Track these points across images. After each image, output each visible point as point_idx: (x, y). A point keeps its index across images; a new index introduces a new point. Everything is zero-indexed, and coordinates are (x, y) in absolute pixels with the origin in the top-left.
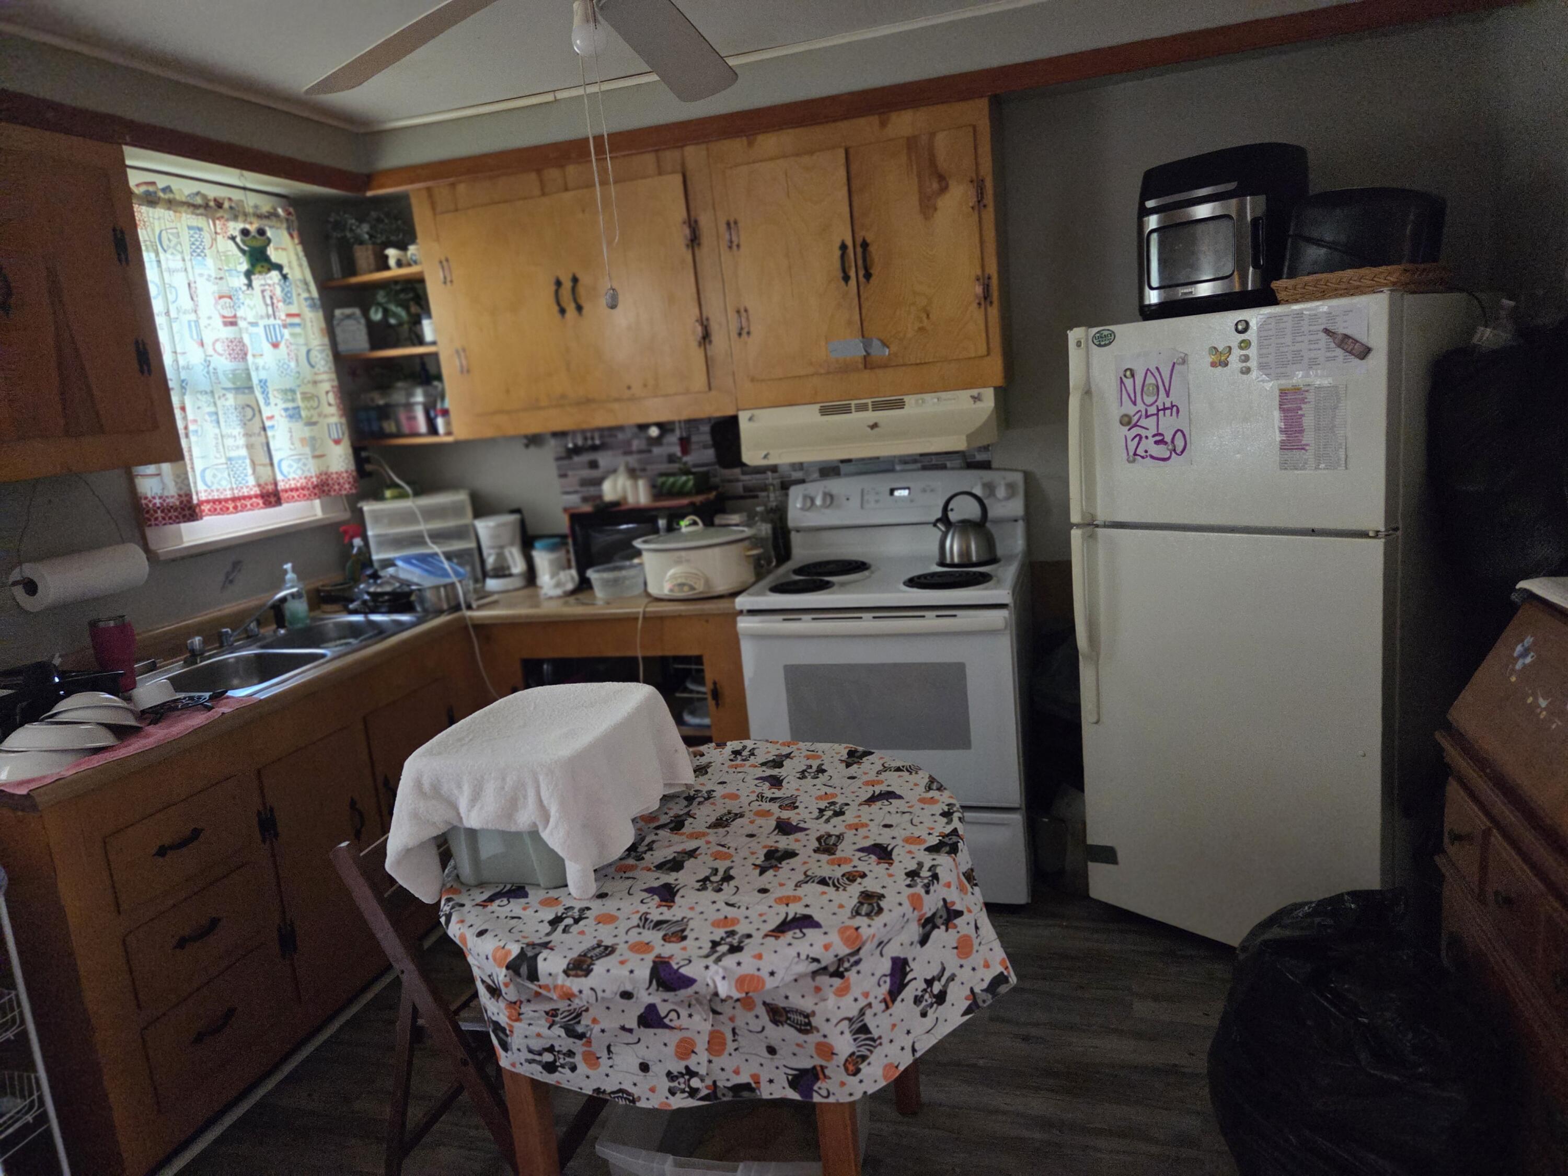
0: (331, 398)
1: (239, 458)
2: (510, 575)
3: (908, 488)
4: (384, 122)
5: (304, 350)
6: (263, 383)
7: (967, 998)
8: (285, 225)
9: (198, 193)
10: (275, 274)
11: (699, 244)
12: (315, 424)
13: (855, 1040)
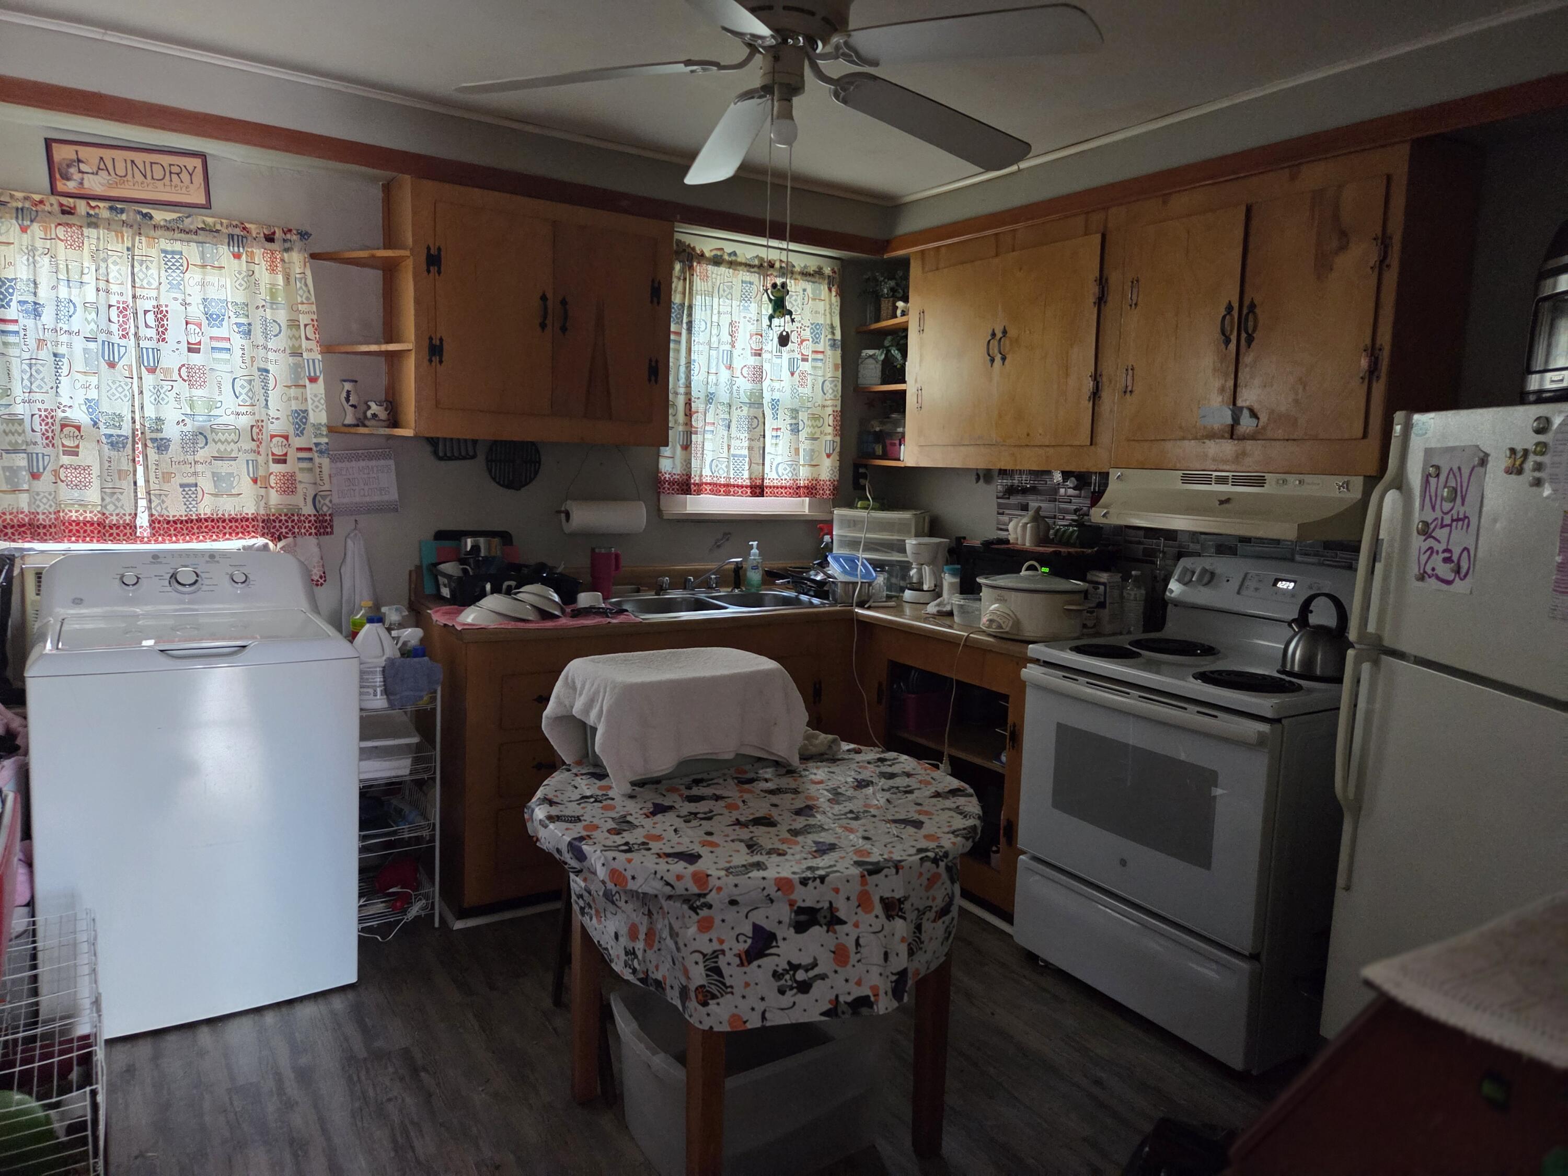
0: (831, 420)
1: (741, 456)
2: (923, 591)
3: (1295, 582)
4: (904, 196)
5: (821, 380)
6: (775, 404)
7: (830, 1002)
8: (826, 281)
9: (757, 256)
10: (788, 317)
11: (1105, 302)
12: (816, 439)
13: (707, 976)
